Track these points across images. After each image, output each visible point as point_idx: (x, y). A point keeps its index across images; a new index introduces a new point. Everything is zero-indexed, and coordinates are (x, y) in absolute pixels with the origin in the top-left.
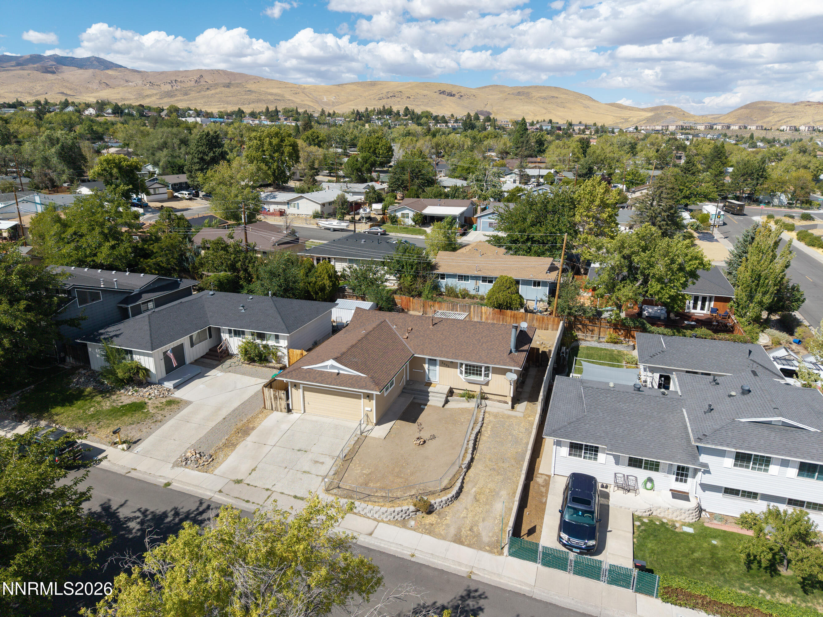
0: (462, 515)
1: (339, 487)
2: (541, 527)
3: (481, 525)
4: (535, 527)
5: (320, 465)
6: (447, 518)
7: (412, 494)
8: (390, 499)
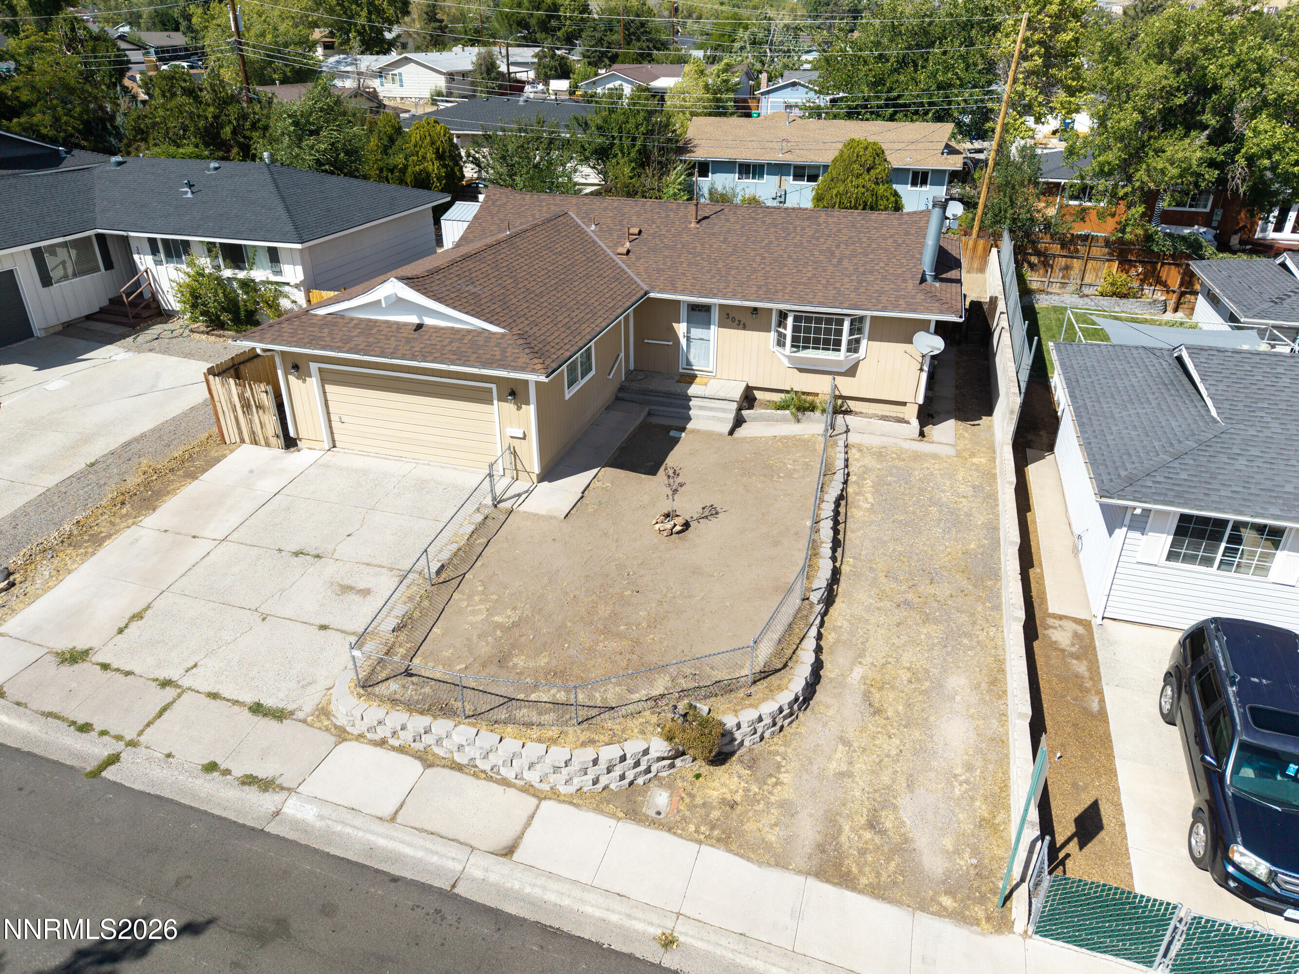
0: (833, 766)
1: (408, 673)
2: (1118, 806)
3: (904, 801)
4: (1095, 806)
5: (358, 598)
6: (785, 777)
7: (656, 692)
8: (583, 713)
